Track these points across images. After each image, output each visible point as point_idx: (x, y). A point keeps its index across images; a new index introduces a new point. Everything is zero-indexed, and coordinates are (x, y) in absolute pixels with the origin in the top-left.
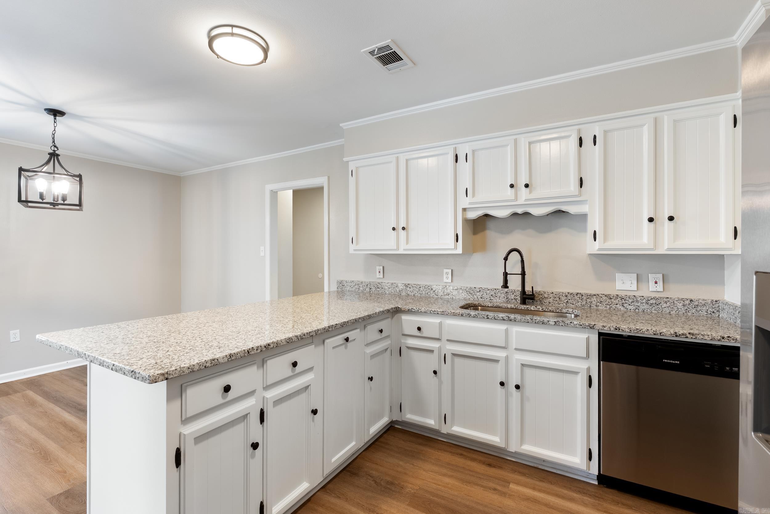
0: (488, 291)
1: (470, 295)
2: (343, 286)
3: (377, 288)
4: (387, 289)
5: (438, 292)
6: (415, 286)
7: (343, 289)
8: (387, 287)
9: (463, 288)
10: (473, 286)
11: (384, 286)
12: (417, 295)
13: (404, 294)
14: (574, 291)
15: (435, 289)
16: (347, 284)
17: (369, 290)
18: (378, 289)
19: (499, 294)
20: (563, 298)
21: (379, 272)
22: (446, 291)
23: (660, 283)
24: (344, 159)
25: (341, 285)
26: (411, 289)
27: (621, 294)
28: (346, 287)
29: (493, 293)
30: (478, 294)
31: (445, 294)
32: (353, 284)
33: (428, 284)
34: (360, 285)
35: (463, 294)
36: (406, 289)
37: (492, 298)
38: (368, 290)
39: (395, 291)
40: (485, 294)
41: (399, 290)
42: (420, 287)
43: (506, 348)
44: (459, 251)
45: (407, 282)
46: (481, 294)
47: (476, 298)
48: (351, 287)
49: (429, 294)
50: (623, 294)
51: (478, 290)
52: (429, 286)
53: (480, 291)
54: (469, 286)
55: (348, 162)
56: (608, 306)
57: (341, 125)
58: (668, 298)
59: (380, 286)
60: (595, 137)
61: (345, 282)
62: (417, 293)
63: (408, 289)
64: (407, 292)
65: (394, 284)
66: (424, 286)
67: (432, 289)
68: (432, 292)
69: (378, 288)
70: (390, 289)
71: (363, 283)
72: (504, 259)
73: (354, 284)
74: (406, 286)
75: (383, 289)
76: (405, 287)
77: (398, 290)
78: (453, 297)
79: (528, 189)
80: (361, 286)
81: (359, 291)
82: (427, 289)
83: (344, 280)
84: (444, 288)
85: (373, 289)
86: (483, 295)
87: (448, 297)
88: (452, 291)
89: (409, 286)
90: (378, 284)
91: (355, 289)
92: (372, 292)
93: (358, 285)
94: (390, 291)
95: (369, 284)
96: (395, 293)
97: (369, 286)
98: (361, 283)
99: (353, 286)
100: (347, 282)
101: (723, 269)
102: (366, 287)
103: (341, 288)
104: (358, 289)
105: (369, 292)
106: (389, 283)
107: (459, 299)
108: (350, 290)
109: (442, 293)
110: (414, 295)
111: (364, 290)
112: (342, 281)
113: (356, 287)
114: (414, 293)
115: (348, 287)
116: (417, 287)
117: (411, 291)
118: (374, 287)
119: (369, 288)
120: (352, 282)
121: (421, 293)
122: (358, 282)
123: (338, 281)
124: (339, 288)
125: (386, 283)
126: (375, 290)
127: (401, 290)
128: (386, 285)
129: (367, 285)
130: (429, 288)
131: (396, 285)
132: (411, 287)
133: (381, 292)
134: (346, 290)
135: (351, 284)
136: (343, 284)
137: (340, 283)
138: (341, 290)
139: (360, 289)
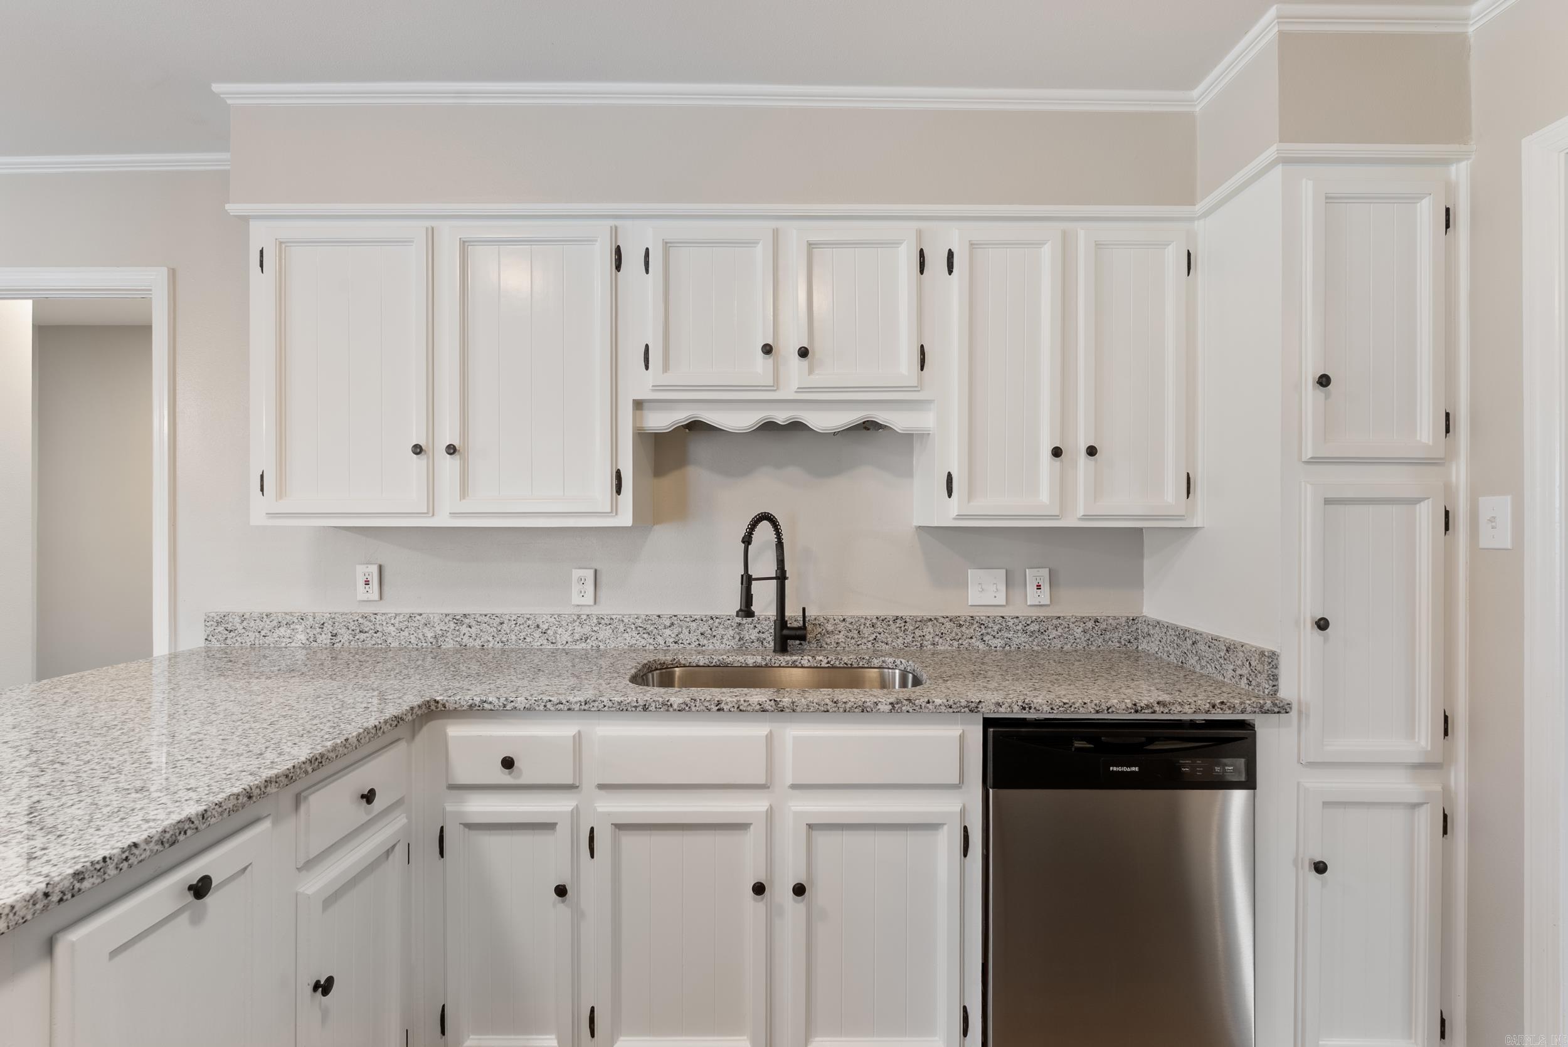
0: (694, 624)
1: (645, 636)
2: (231, 631)
3: (358, 630)
4: (393, 634)
5: (556, 633)
6: (486, 619)
7: (228, 642)
8: (392, 628)
9: (626, 621)
10: (653, 611)
11: (384, 624)
12: (491, 645)
13: (449, 644)
14: (890, 612)
15: (547, 625)
16: (245, 623)
17: (329, 641)
18: (362, 636)
19: (721, 631)
20: (866, 632)
21: (367, 583)
22: (578, 629)
23: (1046, 587)
24: (227, 207)
25: (220, 629)
26: (473, 630)
27: (979, 614)
28: (240, 635)
29: (705, 628)
30: (668, 632)
31: (577, 637)
32: (268, 624)
33: (526, 611)
34: (297, 626)
35: (626, 635)
36: (458, 631)
37: (704, 641)
38: (324, 639)
39: (421, 637)
40: (686, 631)
41: (433, 634)
42: (502, 623)
43: (769, 787)
44: (625, 518)
45: (459, 610)
46: (676, 631)
47: (662, 642)
48: (263, 633)
49: (528, 640)
50: (981, 613)
51: (668, 623)
52: (528, 619)
53: (672, 624)
54: (642, 612)
55: (245, 219)
56: (956, 644)
57: (217, 88)
58: (1059, 617)
59: (367, 625)
60: (950, 255)
61: (237, 620)
62: (491, 639)
63: (464, 629)
64: (459, 639)
65: (418, 617)
66: (514, 617)
67: (538, 626)
68: (537, 634)
69: (360, 632)
70: (406, 633)
71: (307, 619)
72: (743, 542)
73: (275, 623)
74: (458, 621)
75: (379, 634)
76: (452, 625)
77: (430, 635)
78: (600, 644)
79: (805, 362)
80: (300, 628)
81: (293, 644)
82: (522, 627)
83: (234, 613)
84: (574, 621)
85: (345, 636)
86: (681, 636)
87: (584, 645)
88: (594, 629)
89: (467, 621)
90: (361, 621)
91: (276, 639)
92: (339, 645)
93: (286, 625)
94: (402, 638)
95: (330, 622)
96: (420, 644)
97: (328, 627)
98: (301, 620)
99: (270, 631)
100: (245, 617)
101: (1141, 555)
102: (319, 630)
103: (221, 639)
104: (290, 638)
105: (328, 646)
106: (402, 616)
107: (615, 649)
108: (257, 642)
109: (566, 637)
110: (483, 646)
111: (311, 640)
112: (224, 616)
113: (281, 634)
114: (482, 639)
115: (250, 634)
116: (491, 621)
117: (474, 636)
118: (348, 629)
119: (330, 634)
120: (265, 617)
121: (504, 639)
122: (287, 617)
123: (208, 617)
124: (213, 640)
125: (390, 615)
126: (351, 638)
127: (440, 633)
128: (388, 620)
129: (323, 624)
130: (529, 622)
131: (423, 621)
132: (473, 623)
133: (374, 642)
134: (242, 643)
135: (262, 624)
136: (231, 625)
137: (218, 624)
138: (224, 645)
139: (296, 638)
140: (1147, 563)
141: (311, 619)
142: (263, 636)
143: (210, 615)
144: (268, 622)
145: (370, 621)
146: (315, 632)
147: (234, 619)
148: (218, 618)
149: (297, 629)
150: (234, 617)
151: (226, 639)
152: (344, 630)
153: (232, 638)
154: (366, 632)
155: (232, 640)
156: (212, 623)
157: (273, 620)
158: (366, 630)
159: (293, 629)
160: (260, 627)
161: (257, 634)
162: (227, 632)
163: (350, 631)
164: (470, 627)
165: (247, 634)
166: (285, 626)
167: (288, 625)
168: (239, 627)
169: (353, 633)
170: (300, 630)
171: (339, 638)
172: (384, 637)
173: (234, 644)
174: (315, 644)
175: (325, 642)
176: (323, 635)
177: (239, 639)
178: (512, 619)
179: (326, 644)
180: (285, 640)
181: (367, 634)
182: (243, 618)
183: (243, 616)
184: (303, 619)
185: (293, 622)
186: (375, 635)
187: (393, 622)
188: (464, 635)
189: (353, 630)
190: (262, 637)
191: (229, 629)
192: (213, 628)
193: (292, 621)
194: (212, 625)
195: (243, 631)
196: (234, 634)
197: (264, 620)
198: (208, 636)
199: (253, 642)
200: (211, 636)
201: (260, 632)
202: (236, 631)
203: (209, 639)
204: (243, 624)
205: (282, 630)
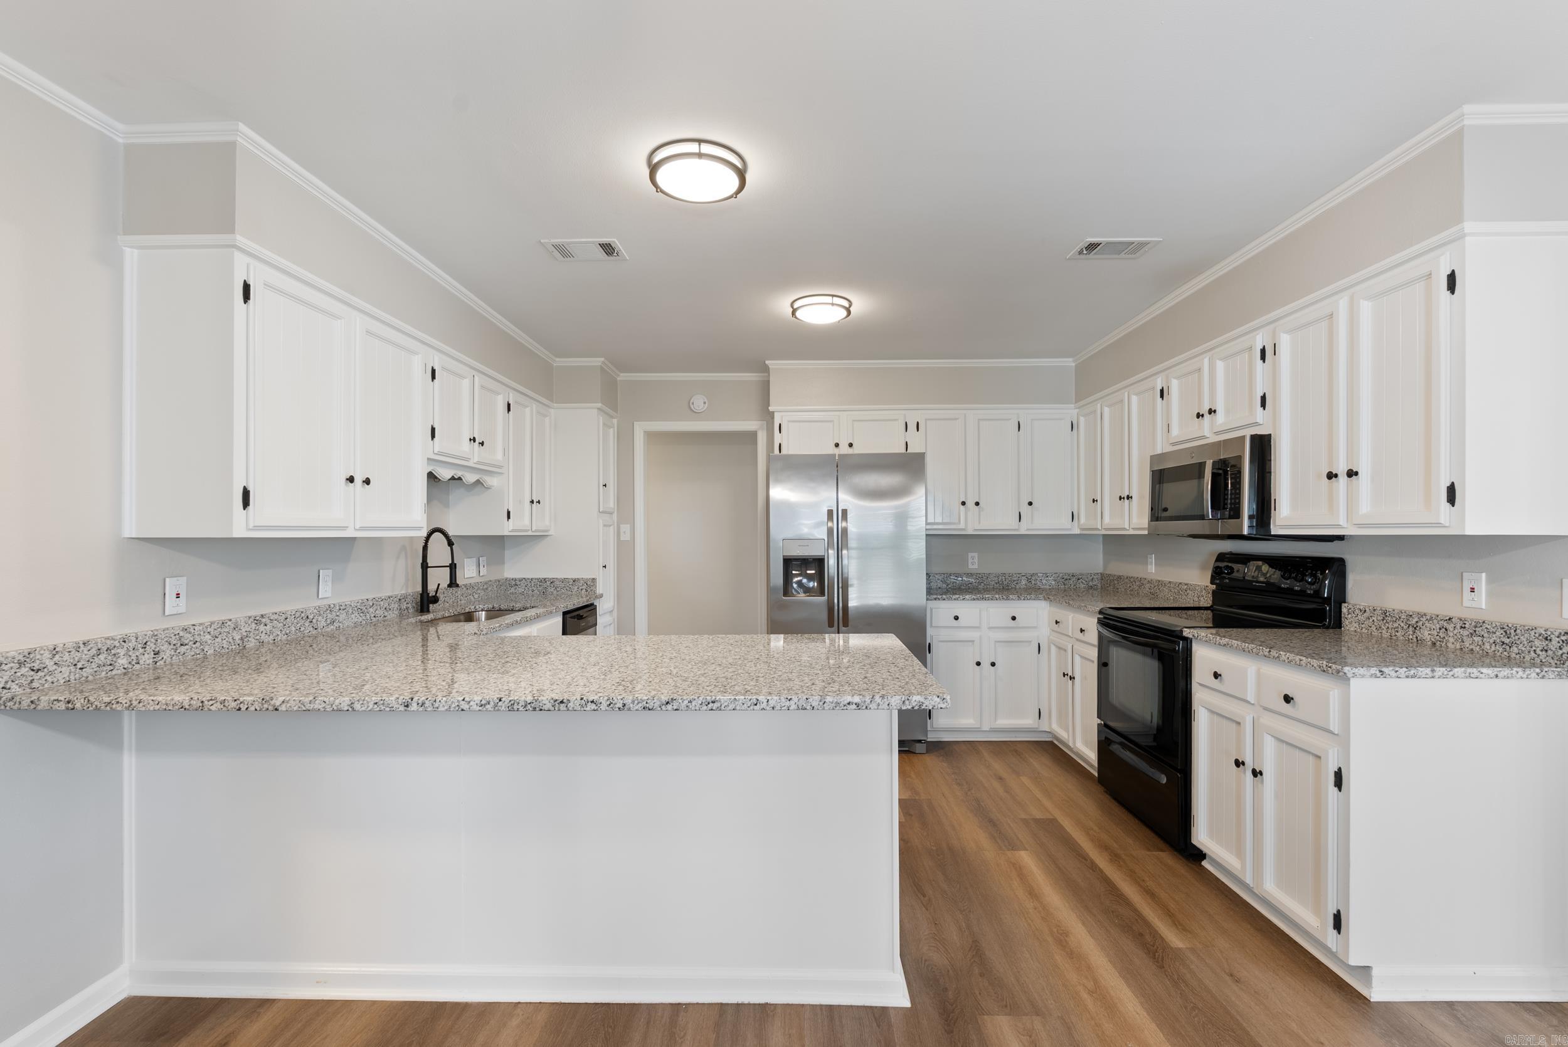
0: (382, 603)
1: (361, 614)
2: (38, 670)
3: (179, 644)
4: (209, 642)
6: (276, 617)
7: (35, 685)
8: (208, 637)
9: (352, 604)
10: (364, 597)
11: (202, 633)
12: (279, 638)
13: (251, 643)
15: (313, 615)
16: (57, 657)
17: (152, 660)
18: (183, 649)
19: (393, 606)
21: (178, 596)
22: (329, 616)
23: (486, 567)
25: (24, 670)
28: (51, 673)
30: (371, 610)
31: (329, 622)
32: (86, 654)
34: (119, 651)
35: (353, 616)
36: (258, 630)
37: (386, 614)
38: (147, 659)
39: (231, 640)
41: (239, 637)
42: (286, 619)
45: (256, 612)
48: (79, 665)
49: (302, 629)
52: (302, 612)
53: (373, 604)
54: (360, 598)
59: (187, 638)
61: (47, 655)
62: (279, 633)
63: (262, 628)
64: (258, 637)
65: (229, 623)
67: (308, 617)
68: (307, 624)
69: (181, 645)
71: (130, 641)
73: (94, 651)
74: (257, 622)
75: (198, 644)
76: (254, 625)
77: (237, 637)
78: (341, 624)
80: (122, 652)
81: (114, 672)
82: (298, 619)
83: (42, 648)
84: (327, 610)
85: (167, 652)
86: (376, 612)
87: (332, 627)
88: (338, 614)
89: (264, 620)
90: (182, 634)
91: (95, 670)
92: (162, 662)
93: (107, 650)
94: (217, 644)
95: (152, 640)
96: (230, 647)
97: (151, 646)
98: (123, 643)
99: (88, 661)
100: (57, 650)
101: (504, 550)
102: (141, 651)
103: (25, 683)
104: (111, 665)
105: (151, 666)
106: (216, 624)
107: (348, 627)
108: (72, 678)
109: (323, 623)
110: (274, 640)
111: (133, 663)
112: (29, 654)
113: (100, 663)
114: (274, 634)
115: (63, 669)
116: (280, 618)
117: (268, 633)
118: (170, 644)
119: (152, 653)
120: (82, 646)
121: (288, 632)
122: (108, 642)
123: (7, 658)
124: (14, 686)
125: (206, 624)
126: (173, 653)
127: (245, 634)
128: (205, 629)
129: (145, 644)
130: (303, 615)
131: (233, 626)
132: (268, 621)
133: (193, 653)
134: (53, 683)
135: (78, 654)
136: (38, 662)
137: (21, 664)
138: (29, 691)
139: (117, 664)
140: (507, 552)
141: (134, 639)
142: (80, 669)
143: (8, 655)
144: (86, 652)
145: (190, 633)
146: (138, 654)
147: (42, 655)
148: (21, 658)
149: (118, 653)
150: (42, 652)
151: (32, 681)
152: (166, 645)
153: (39, 679)
154: (186, 645)
155: (40, 682)
156: (12, 665)
157: (92, 648)
158: (186, 642)
159: (114, 655)
160: (76, 659)
161: (72, 667)
162: (32, 673)
163: (172, 646)
164: (266, 625)
165: (60, 669)
166: (105, 652)
167: (109, 651)
168: (50, 664)
169: (175, 647)
170: (122, 654)
171: (162, 655)
172: (202, 647)
173: (43, 685)
174: (137, 667)
175: (148, 662)
176: (146, 655)
177: (48, 678)
178: (293, 614)
179: (149, 665)
180: (105, 668)
181: (187, 647)
182: (54, 652)
183: (55, 649)
184: (125, 642)
185: (115, 647)
186: (194, 646)
187: (209, 630)
188: (262, 632)
189: (174, 645)
190: (78, 670)
191: (36, 667)
192: (13, 671)
193: (113, 645)
194: (12, 668)
195: (55, 667)
196: (43, 674)
197: (80, 650)
198: (6, 682)
199: (68, 679)
200: (10, 683)
201: (75, 665)
202: (46, 670)
203: (8, 686)
204: (55, 659)
205: (102, 657)
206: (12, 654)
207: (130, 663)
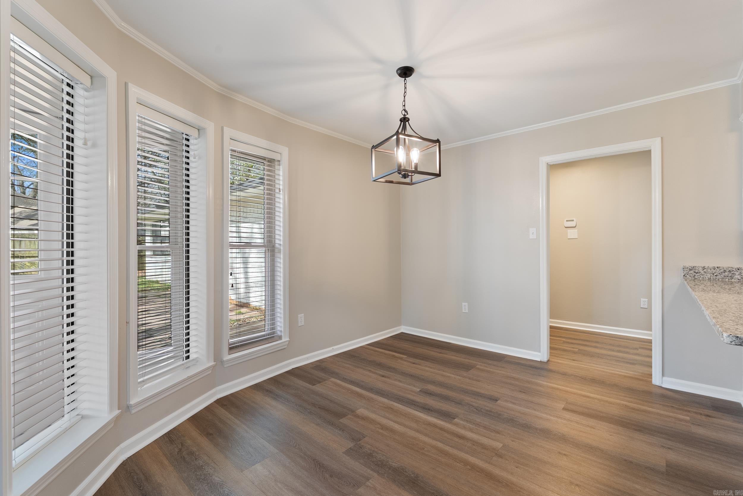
2: (697, 273)
16: (705, 270)
25: (691, 272)
28: (702, 275)
32: (718, 271)
34: (735, 272)
48: (715, 274)
61: (701, 269)
73: (722, 271)
80: (737, 273)
83: (699, 266)
91: (723, 277)
93: (729, 271)
98: (738, 270)
99: (719, 274)
100: (705, 268)
104: (731, 277)
108: (712, 278)
112: (694, 267)
113: (726, 275)
115: (708, 275)
122: (730, 269)
124: (688, 276)
134: (703, 278)
135: (715, 271)
136: (697, 270)
137: (690, 270)
138: (693, 278)
139: (734, 277)
142: (715, 276)
147: (699, 268)
148: (690, 268)
149: (735, 273)
151: (695, 276)
155: (698, 276)
156: (687, 269)
157: (721, 269)
159: (733, 274)
160: (714, 272)
161: (712, 275)
162: (695, 273)
165: (706, 274)
166: (728, 272)
168: (702, 272)
173: (699, 278)
177: (702, 276)
180: (728, 278)
182: (704, 268)
183: (704, 267)
184: (739, 270)
185: (733, 271)
191: (696, 272)
192: (687, 271)
193: (732, 270)
195: (704, 273)
196: (699, 274)
197: (716, 269)
198: (685, 274)
199: (710, 278)
200: (686, 275)
201: (713, 274)
202: (700, 273)
203: (686, 276)
204: (704, 271)
205: (726, 273)
206: (687, 266)
207: (741, 278)
